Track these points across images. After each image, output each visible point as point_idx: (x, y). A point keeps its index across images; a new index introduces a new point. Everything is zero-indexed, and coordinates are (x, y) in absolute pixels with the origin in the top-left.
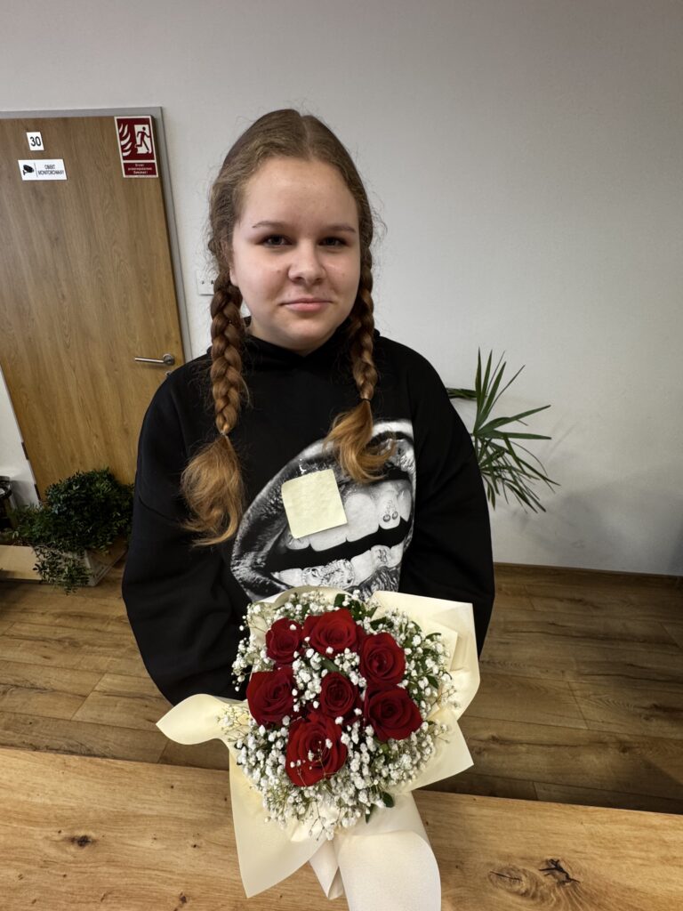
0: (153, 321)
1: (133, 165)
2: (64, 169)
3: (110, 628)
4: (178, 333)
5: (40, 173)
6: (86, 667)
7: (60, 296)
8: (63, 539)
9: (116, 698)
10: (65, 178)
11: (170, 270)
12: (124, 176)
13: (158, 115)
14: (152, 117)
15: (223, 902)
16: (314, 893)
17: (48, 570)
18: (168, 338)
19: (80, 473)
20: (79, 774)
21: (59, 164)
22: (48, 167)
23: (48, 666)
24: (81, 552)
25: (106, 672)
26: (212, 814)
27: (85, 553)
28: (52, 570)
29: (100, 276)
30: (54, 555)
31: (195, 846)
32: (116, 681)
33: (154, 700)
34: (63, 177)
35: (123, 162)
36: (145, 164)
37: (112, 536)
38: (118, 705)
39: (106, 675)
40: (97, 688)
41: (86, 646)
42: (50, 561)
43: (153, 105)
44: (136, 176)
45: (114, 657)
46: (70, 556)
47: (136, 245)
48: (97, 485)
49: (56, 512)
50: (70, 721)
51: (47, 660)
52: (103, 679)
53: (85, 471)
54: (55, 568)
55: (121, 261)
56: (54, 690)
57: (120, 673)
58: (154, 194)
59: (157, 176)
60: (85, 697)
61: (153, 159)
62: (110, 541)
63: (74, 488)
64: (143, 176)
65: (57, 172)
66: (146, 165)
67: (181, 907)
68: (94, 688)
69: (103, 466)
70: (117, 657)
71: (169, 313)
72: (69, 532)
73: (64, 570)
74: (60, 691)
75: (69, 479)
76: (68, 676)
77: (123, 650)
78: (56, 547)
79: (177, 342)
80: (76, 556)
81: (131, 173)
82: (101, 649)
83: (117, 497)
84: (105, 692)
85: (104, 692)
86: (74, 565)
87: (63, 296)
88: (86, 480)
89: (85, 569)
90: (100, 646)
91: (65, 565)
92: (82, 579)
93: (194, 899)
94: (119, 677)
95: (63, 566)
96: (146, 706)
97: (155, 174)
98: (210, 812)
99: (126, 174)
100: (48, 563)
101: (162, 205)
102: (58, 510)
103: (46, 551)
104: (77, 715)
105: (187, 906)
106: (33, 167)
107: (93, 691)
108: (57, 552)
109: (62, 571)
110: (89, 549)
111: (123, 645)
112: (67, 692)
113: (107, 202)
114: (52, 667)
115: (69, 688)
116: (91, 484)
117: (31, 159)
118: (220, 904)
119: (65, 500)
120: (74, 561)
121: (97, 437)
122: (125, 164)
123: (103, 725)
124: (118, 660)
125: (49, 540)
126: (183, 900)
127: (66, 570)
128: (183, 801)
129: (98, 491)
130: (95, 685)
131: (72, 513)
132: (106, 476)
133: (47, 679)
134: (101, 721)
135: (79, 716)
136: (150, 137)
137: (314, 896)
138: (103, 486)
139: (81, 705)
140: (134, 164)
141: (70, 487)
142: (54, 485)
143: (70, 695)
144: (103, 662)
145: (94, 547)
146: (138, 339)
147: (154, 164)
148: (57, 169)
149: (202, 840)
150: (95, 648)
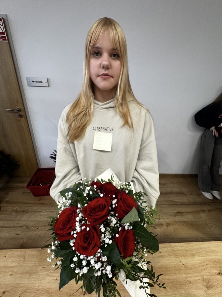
0: (11, 95)
4: (21, 100)
11: (16, 77)
13: (5, 18)
14: (3, 18)
15: (18, 291)
16: (50, 283)
18: (17, 102)
26: (18, 264)
31: (11, 275)
36: (2, 36)
43: (3, 13)
58: (7, 48)
59: (7, 41)
61: (5, 34)
64: (2, 41)
67: (3, 295)
79: (21, 103)
93: (8, 292)
96: (16, 230)
98: (18, 263)
101: (10, 52)
105: (5, 294)
118: (17, 292)
126: (4, 293)
128: (9, 261)
136: (3, 26)
137: (50, 284)
146: (6, 102)
147: (5, 36)
149: (14, 273)
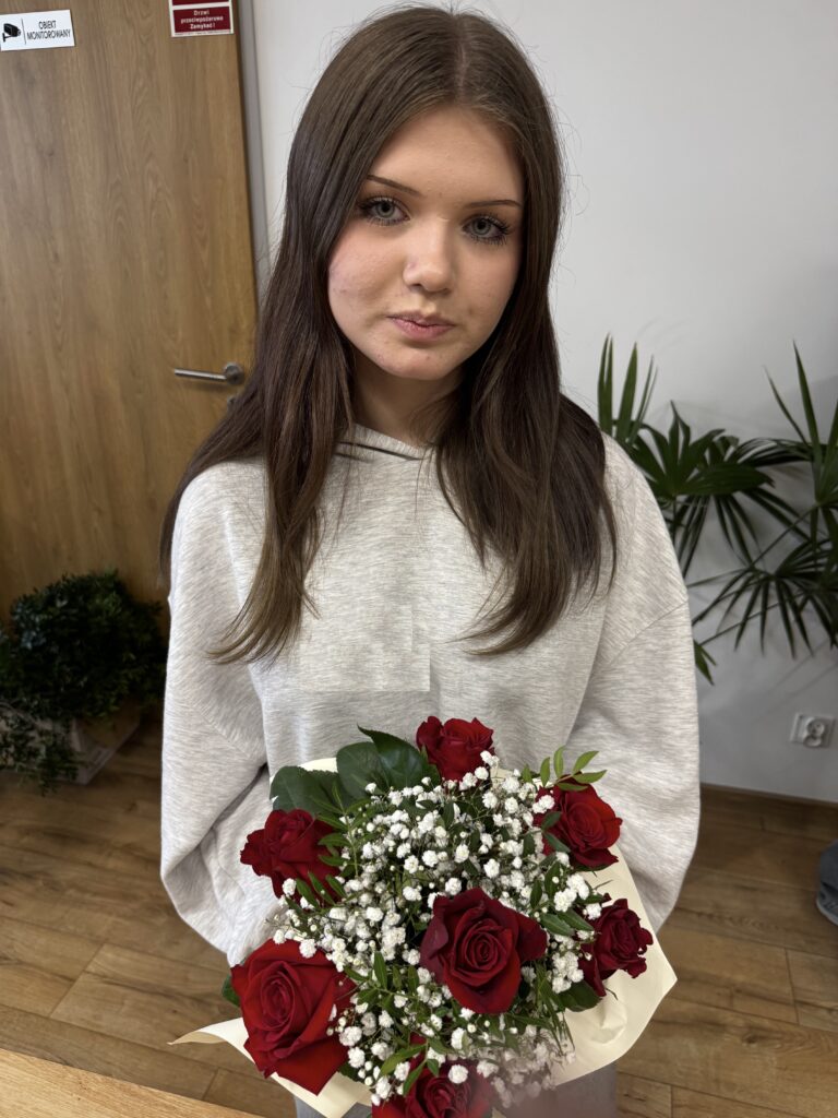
0: (208, 301)
1: (189, 13)
2: (70, 27)
3: (111, 863)
5: (30, 36)
6: (71, 928)
7: (51, 257)
8: (38, 696)
9: (122, 991)
10: (73, 44)
12: (174, 34)
17: (12, 749)
18: (234, 331)
19: (69, 577)
20: (104, 1104)
21: (62, 19)
22: (45, 25)
23: (10, 919)
24: (67, 720)
25: (106, 941)
27: (74, 724)
28: (19, 750)
29: (120, 219)
30: (22, 723)
32: (122, 960)
33: (188, 1002)
34: (69, 41)
35: (172, 8)
36: (210, 9)
37: (120, 697)
38: (126, 1002)
39: (105, 947)
40: (91, 968)
41: (71, 892)
42: (18, 733)
44: (194, 34)
45: (119, 916)
46: (47, 725)
47: (186, 161)
48: (98, 601)
49: (29, 645)
50: (47, 1018)
51: (7, 907)
52: (102, 952)
53: (76, 574)
54: (23, 745)
55: (158, 190)
56: (20, 963)
57: (129, 946)
58: (224, 65)
59: (232, 31)
60: (72, 980)
62: (116, 704)
63: (59, 604)
64: (207, 33)
65: (59, 34)
66: (213, 12)
68: (86, 966)
69: (107, 567)
70: (124, 916)
71: (238, 286)
72: (50, 684)
73: (38, 750)
74: (30, 965)
75: (50, 588)
76: (42, 940)
77: (135, 905)
78: (26, 709)
80: (59, 729)
81: (186, 28)
82: (98, 899)
83: (131, 625)
84: (105, 976)
85: (102, 977)
86: (55, 744)
87: (56, 256)
88: (80, 590)
89: (71, 752)
90: (96, 894)
91: (43, 742)
92: (67, 769)
94: (128, 954)
95: (37, 742)
96: (175, 1012)
97: (229, 28)
99: (177, 30)
100: (13, 736)
101: (237, 84)
102: (33, 641)
103: (10, 714)
104: (58, 1010)
106: (20, 28)
107: (84, 971)
108: (28, 717)
109: (34, 753)
110: (80, 717)
111: (135, 898)
112: (40, 968)
113: (141, 84)
114: (17, 920)
115: (45, 962)
116: (86, 599)
117: (17, 12)
119: (45, 625)
120: (55, 736)
121: (100, 512)
122: (175, 12)
123: (102, 1035)
124: (127, 923)
125: (14, 695)
127: (43, 751)
129: (99, 611)
130: (89, 963)
131: (54, 649)
132: (111, 585)
133: (9, 941)
134: (98, 1026)
135: (62, 1011)
138: (108, 602)
139: (66, 993)
140: (193, 10)
141: (50, 601)
142: (25, 597)
143: (48, 976)
144: (103, 922)
145: (89, 714)
146: (180, 333)
147: (227, 9)
148: (58, 28)
150: (88, 897)
